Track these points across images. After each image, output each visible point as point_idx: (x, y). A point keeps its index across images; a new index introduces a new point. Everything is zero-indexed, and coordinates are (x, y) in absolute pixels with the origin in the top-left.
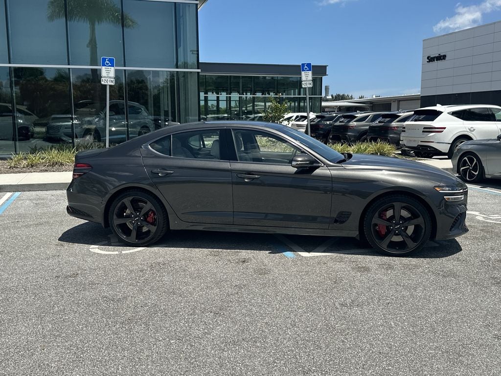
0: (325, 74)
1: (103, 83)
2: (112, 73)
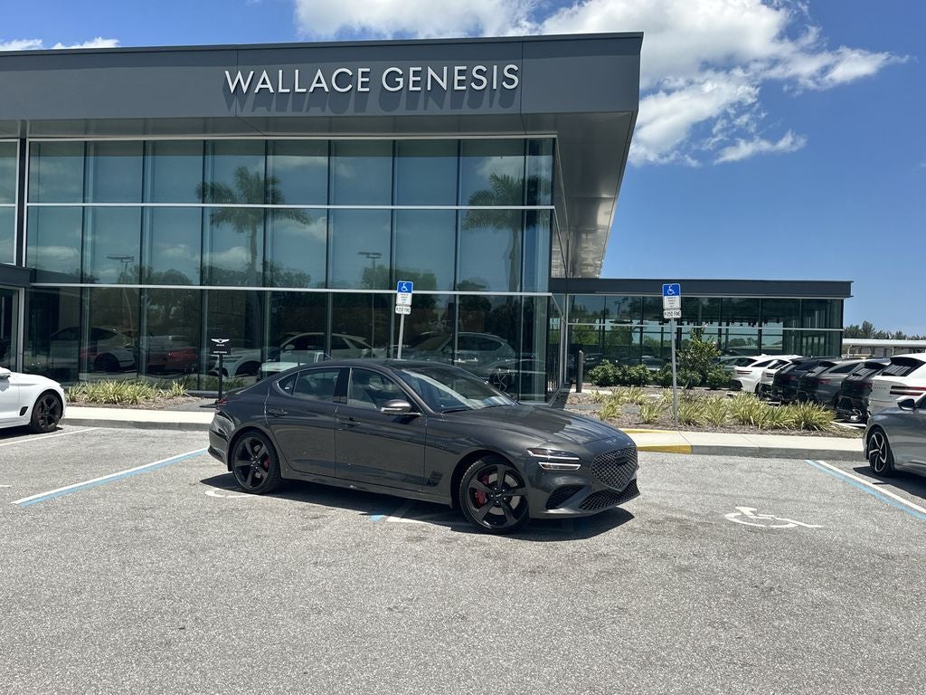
0: (848, 295)
1: (397, 312)
2: (408, 300)
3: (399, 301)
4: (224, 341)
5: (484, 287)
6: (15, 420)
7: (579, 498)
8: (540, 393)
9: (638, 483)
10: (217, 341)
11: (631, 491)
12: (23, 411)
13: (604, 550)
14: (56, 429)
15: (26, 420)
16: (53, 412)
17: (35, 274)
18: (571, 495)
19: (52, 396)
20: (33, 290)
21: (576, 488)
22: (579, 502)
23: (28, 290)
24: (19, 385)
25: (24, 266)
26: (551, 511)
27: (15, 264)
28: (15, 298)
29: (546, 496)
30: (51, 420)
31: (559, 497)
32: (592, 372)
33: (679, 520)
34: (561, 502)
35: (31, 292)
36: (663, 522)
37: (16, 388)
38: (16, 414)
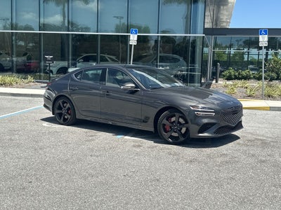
1: (130, 43)
2: (136, 38)
3: (131, 38)
4: (50, 57)
7: (214, 129)
8: (198, 83)
9: (243, 123)
10: (47, 57)
11: (239, 126)
13: (225, 152)
18: (210, 127)
21: (212, 124)
26: (200, 135)
29: (198, 128)
31: (205, 128)
32: (223, 74)
33: (261, 140)
34: (205, 131)
36: (254, 141)
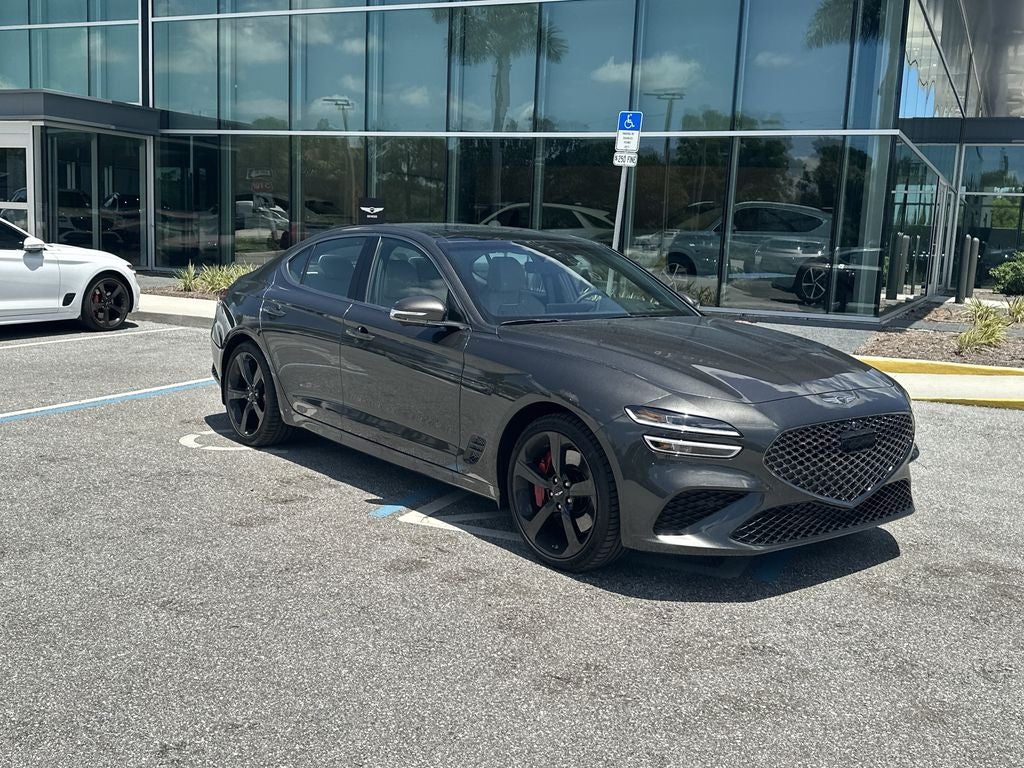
1: (616, 163)
2: (634, 146)
3: (619, 145)
4: (377, 210)
5: (777, 122)
6: (55, 311)
7: (732, 518)
8: (866, 302)
10: (368, 210)
12: (68, 299)
14: (124, 326)
15: (74, 312)
16: (118, 301)
17: (166, 118)
18: (715, 510)
19: (112, 280)
20: (166, 140)
21: (729, 497)
22: (732, 525)
23: (158, 139)
24: (59, 262)
25: (151, 106)
26: (668, 540)
27: (140, 104)
28: (142, 149)
29: (655, 505)
30: (113, 315)
31: (687, 510)
32: (994, 272)
33: (997, 571)
34: (691, 522)
35: (162, 143)
36: (957, 572)
37: (55, 267)
38: (58, 303)
